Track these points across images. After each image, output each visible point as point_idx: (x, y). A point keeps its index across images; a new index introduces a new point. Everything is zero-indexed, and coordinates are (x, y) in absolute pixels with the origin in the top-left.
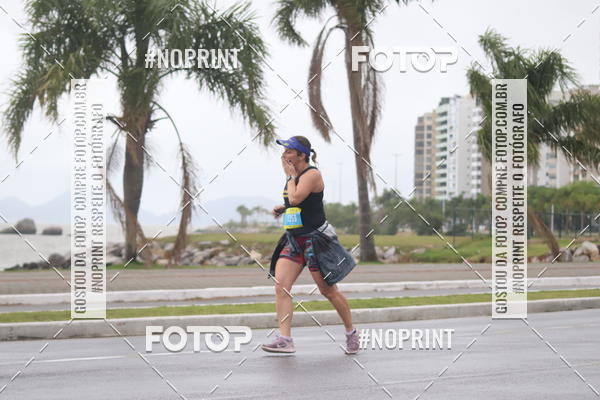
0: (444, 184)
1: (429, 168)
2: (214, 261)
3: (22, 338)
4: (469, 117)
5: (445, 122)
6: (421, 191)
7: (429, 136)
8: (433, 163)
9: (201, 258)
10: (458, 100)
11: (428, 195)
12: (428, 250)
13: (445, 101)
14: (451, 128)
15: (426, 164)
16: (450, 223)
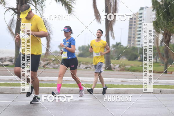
0: (139, 41)
1: (134, 34)
2: (48, 66)
4: (151, 15)
5: (141, 17)
6: (130, 43)
7: (135, 22)
8: (136, 33)
9: (43, 65)
10: (147, 8)
11: (133, 45)
12: (132, 67)
13: (142, 9)
14: (144, 19)
15: (133, 33)
16: (141, 56)
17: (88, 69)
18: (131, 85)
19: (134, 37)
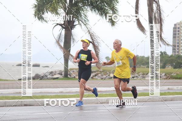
1: (178, 43)
2: (96, 77)
3: (25, 105)
6: (175, 52)
7: (178, 31)
8: (180, 41)
11: (178, 54)
12: (177, 74)
15: (177, 41)
17: (135, 78)
18: (177, 92)
19: (178, 46)
